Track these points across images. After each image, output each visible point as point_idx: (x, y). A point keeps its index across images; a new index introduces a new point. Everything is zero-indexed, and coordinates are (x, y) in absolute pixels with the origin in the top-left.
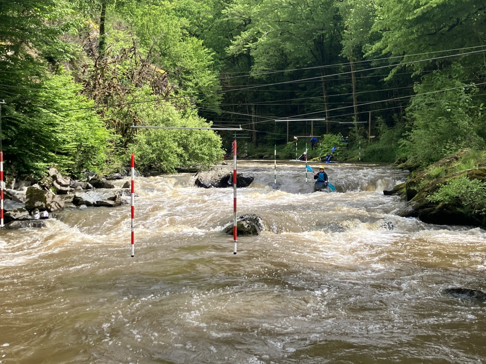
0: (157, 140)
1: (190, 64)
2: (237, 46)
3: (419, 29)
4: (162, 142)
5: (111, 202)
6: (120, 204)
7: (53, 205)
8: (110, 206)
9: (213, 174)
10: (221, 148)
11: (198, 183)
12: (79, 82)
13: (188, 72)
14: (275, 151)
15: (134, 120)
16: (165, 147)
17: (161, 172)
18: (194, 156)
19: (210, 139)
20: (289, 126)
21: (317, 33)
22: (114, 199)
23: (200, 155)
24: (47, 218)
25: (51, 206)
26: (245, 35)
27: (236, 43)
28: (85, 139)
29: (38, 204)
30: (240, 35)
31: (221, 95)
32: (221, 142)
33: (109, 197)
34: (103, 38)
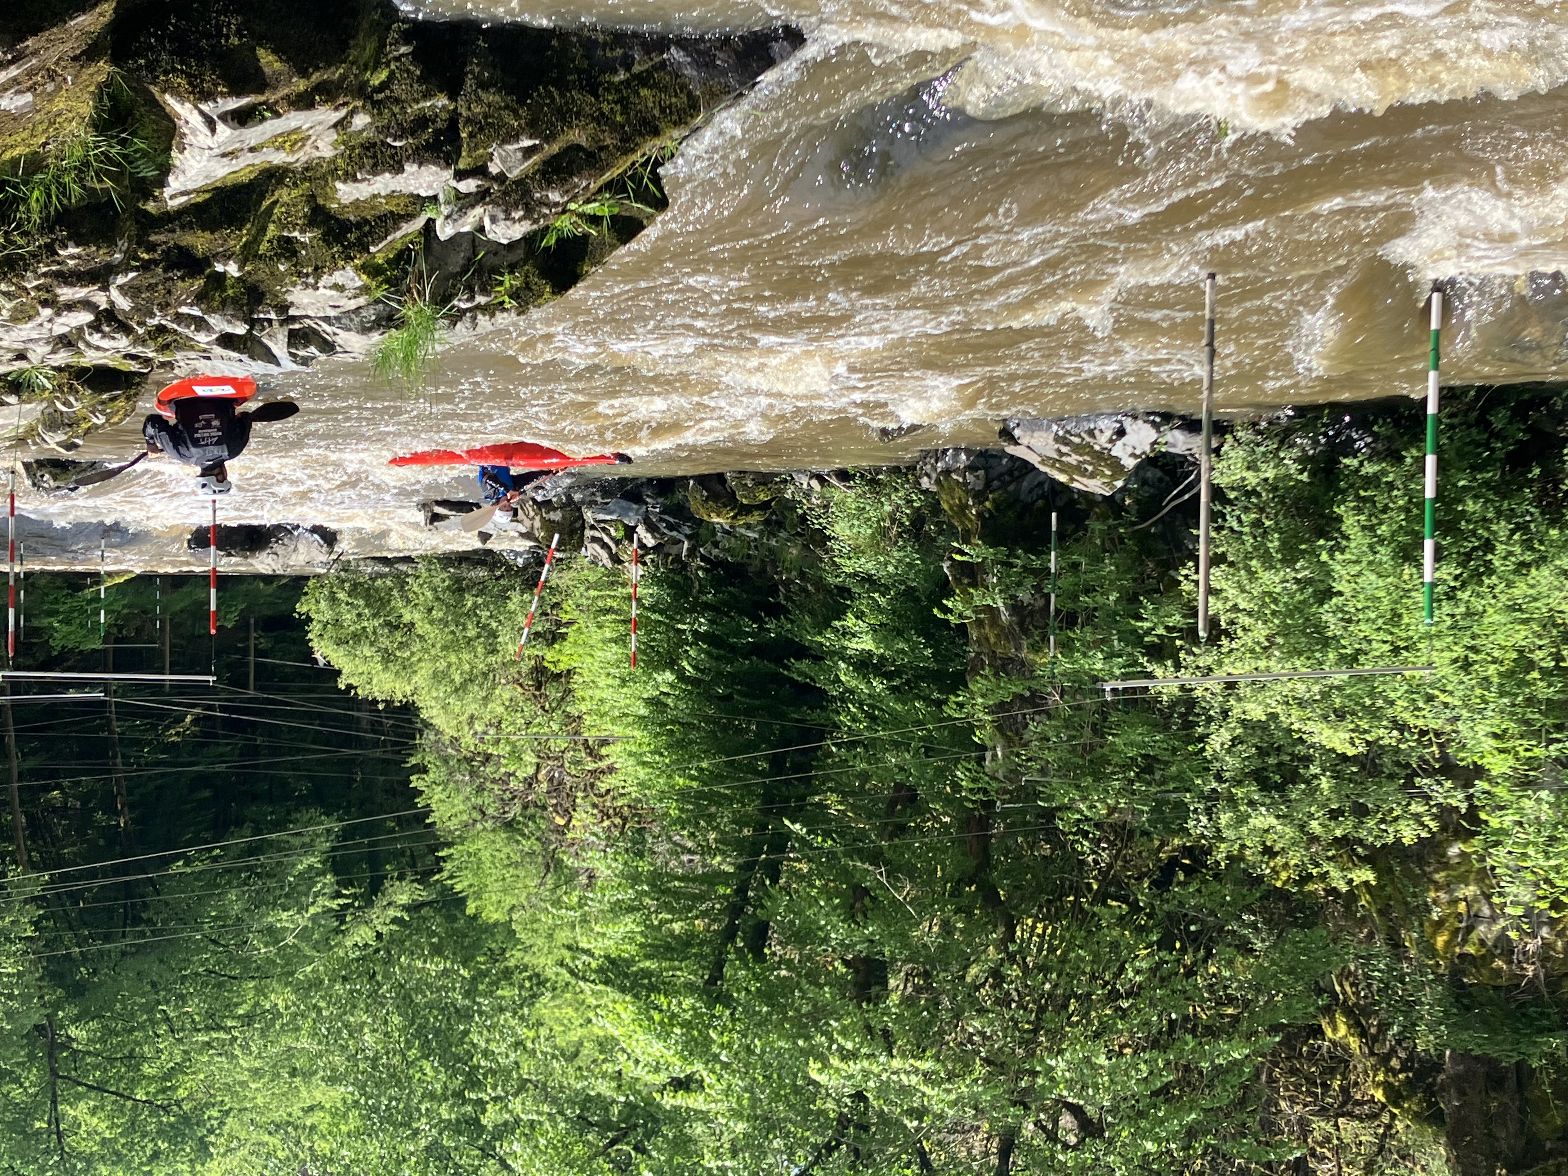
2: (390, 904)
7: (532, 514)
10: (311, 620)
11: (326, 535)
19: (339, 642)
22: (435, 518)
26: (362, 935)
27: (392, 913)
29: (556, 516)
30: (379, 934)
32: (310, 636)
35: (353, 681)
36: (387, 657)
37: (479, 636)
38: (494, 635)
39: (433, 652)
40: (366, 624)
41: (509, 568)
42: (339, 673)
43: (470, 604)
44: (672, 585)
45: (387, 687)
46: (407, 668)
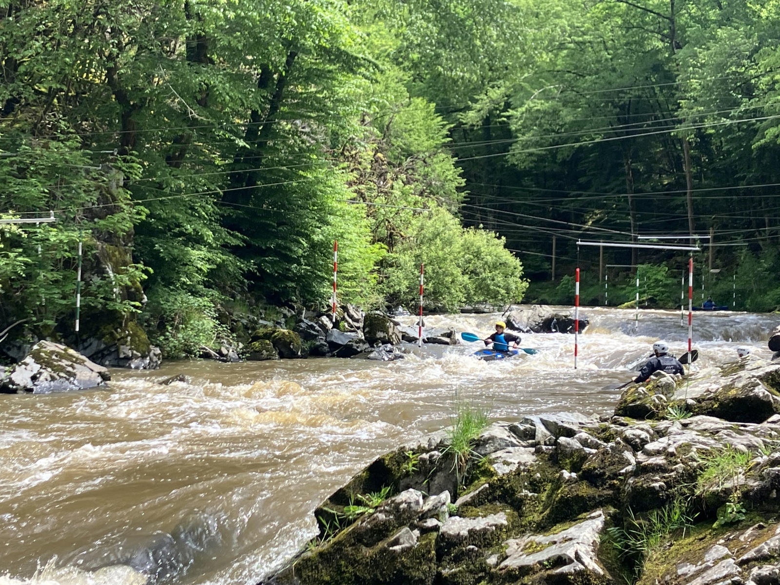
2: (479, 111)
5: (446, 339)
6: (455, 342)
7: (394, 336)
8: (447, 343)
9: (530, 314)
10: (521, 277)
15: (391, 233)
18: (483, 288)
19: (504, 264)
23: (492, 287)
26: (495, 93)
27: (477, 106)
29: (380, 335)
30: (486, 93)
32: (521, 268)
33: (442, 333)
35: (497, 241)
36: (478, 255)
37: (425, 265)
38: (416, 266)
39: (452, 257)
40: (490, 275)
41: (407, 305)
42: (505, 246)
43: (430, 285)
44: (312, 293)
45: (478, 237)
46: (467, 248)
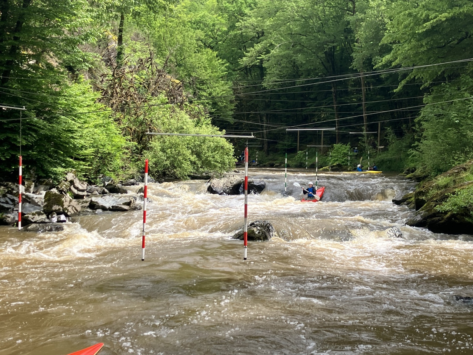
0: (171, 148)
1: (204, 75)
2: (250, 57)
3: (428, 42)
4: (176, 149)
5: (126, 207)
6: (135, 209)
7: (70, 209)
8: (125, 210)
9: (225, 181)
10: (233, 156)
11: (211, 190)
12: (97, 90)
13: (202, 83)
14: (286, 159)
15: (150, 128)
16: (179, 154)
17: (175, 178)
18: (207, 163)
19: (222, 148)
20: (300, 135)
21: (328, 45)
22: (129, 204)
23: (212, 162)
24: (65, 221)
25: (68, 210)
26: (258, 47)
27: (249, 54)
28: (102, 145)
29: (56, 207)
30: (253, 47)
31: (233, 105)
32: (233, 150)
33: (124, 202)
34: (121, 49)
35: (219, 133)
40: (211, 154)
